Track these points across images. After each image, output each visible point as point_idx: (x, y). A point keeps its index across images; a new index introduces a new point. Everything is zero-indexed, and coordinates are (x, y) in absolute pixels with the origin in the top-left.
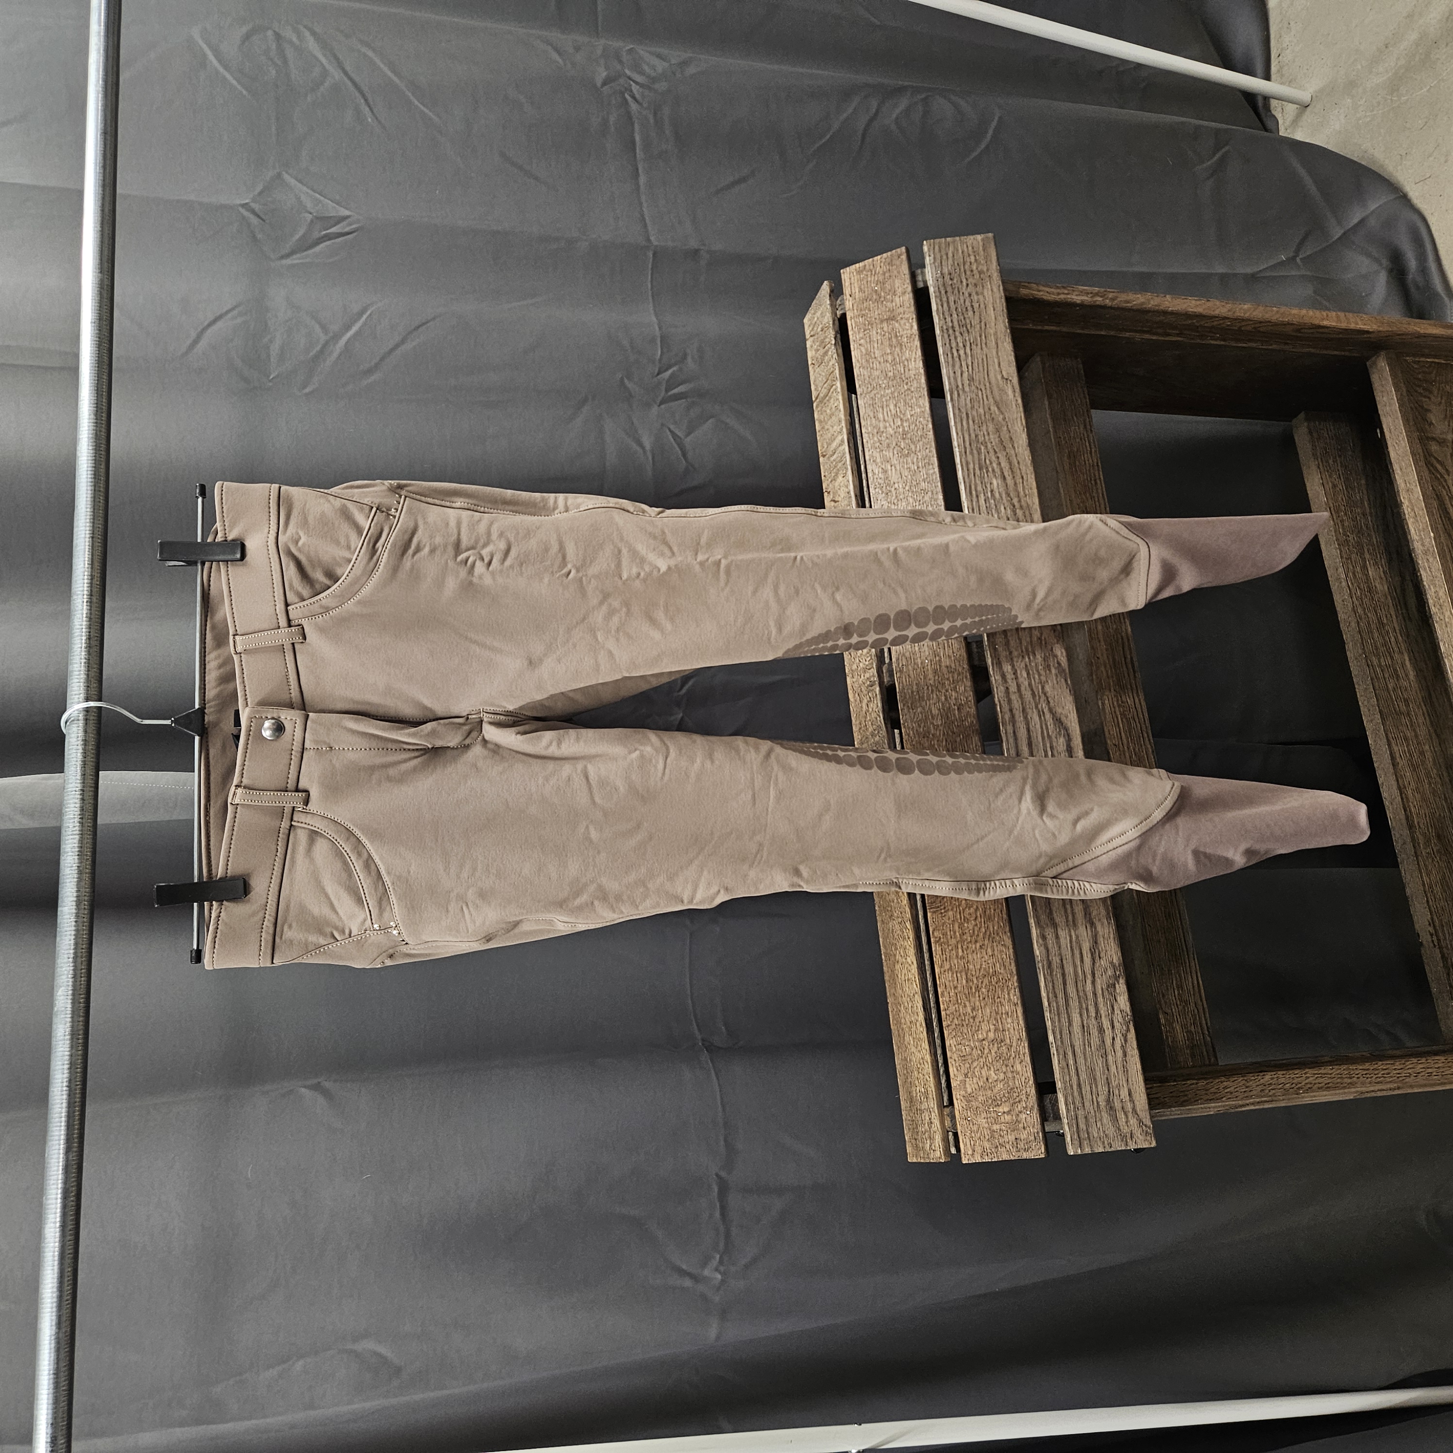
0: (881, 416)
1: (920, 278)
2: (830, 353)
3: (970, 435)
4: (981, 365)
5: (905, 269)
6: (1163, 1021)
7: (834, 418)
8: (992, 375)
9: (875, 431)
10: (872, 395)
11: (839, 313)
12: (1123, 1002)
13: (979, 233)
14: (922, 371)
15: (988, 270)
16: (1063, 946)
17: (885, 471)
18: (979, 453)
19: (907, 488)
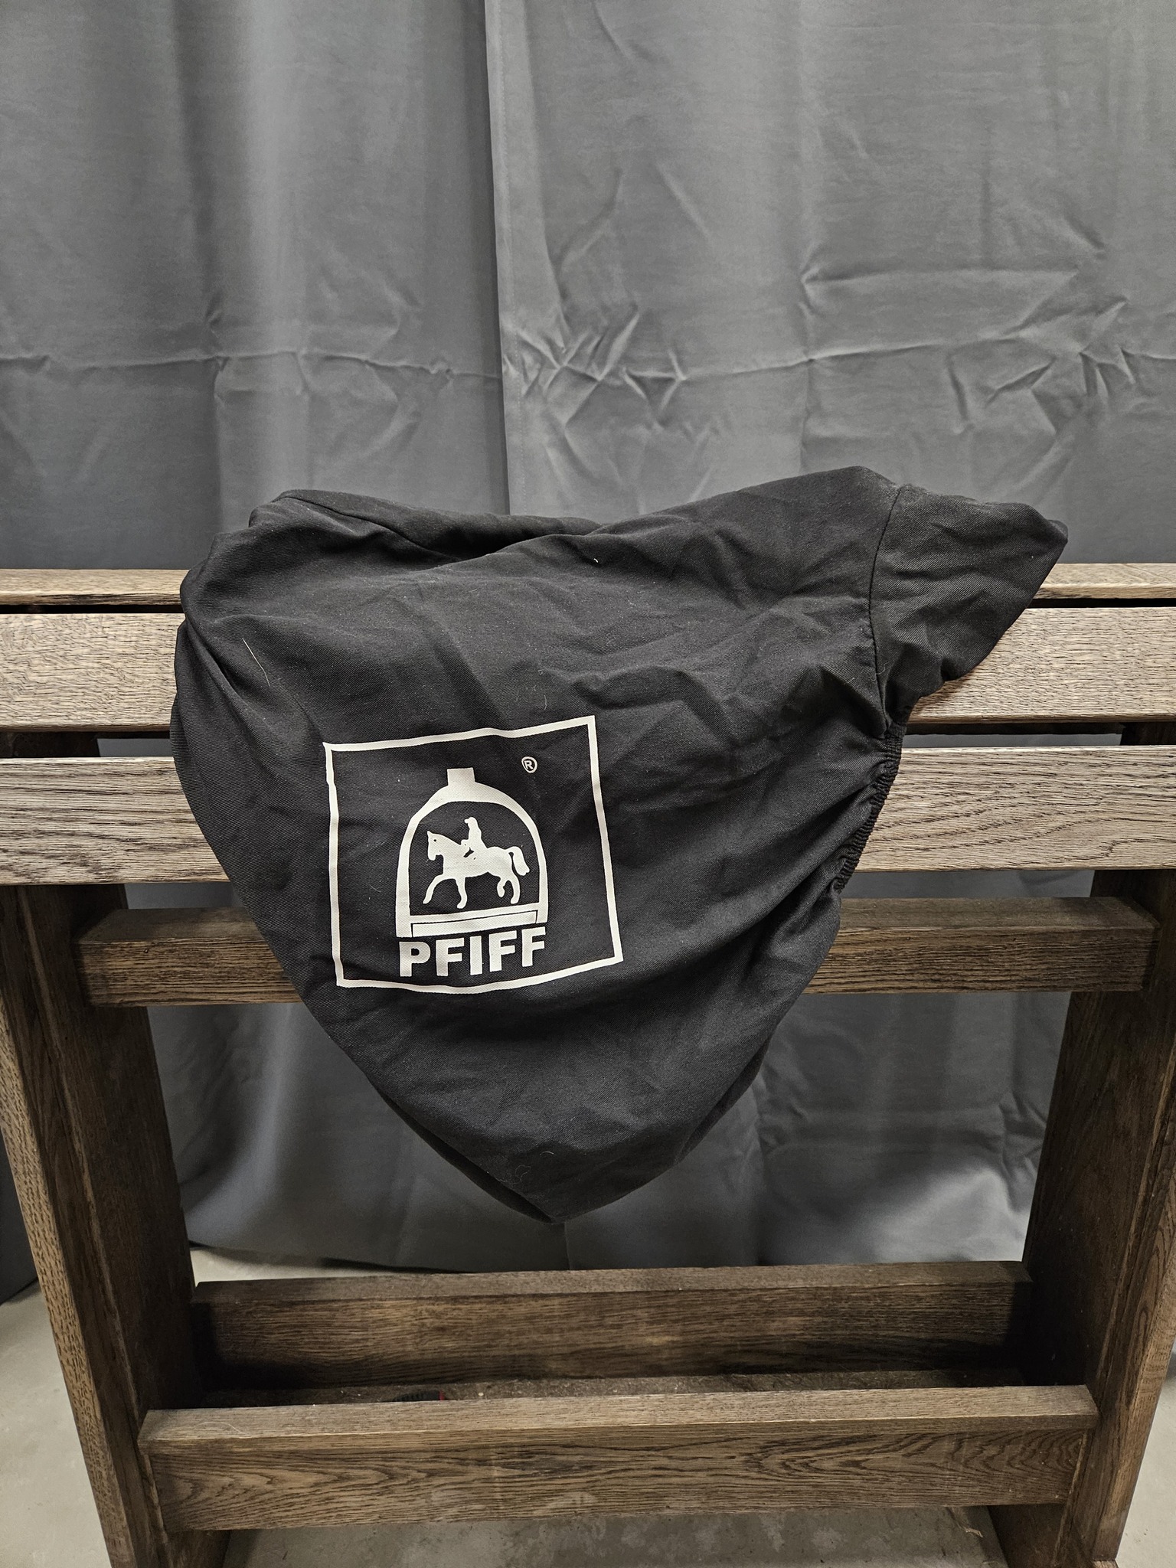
0: (1076, 639)
3: (1015, 774)
4: (1146, 810)
6: (136, 944)
8: (1122, 825)
12: (60, 874)
16: (146, 799)
18: (979, 786)
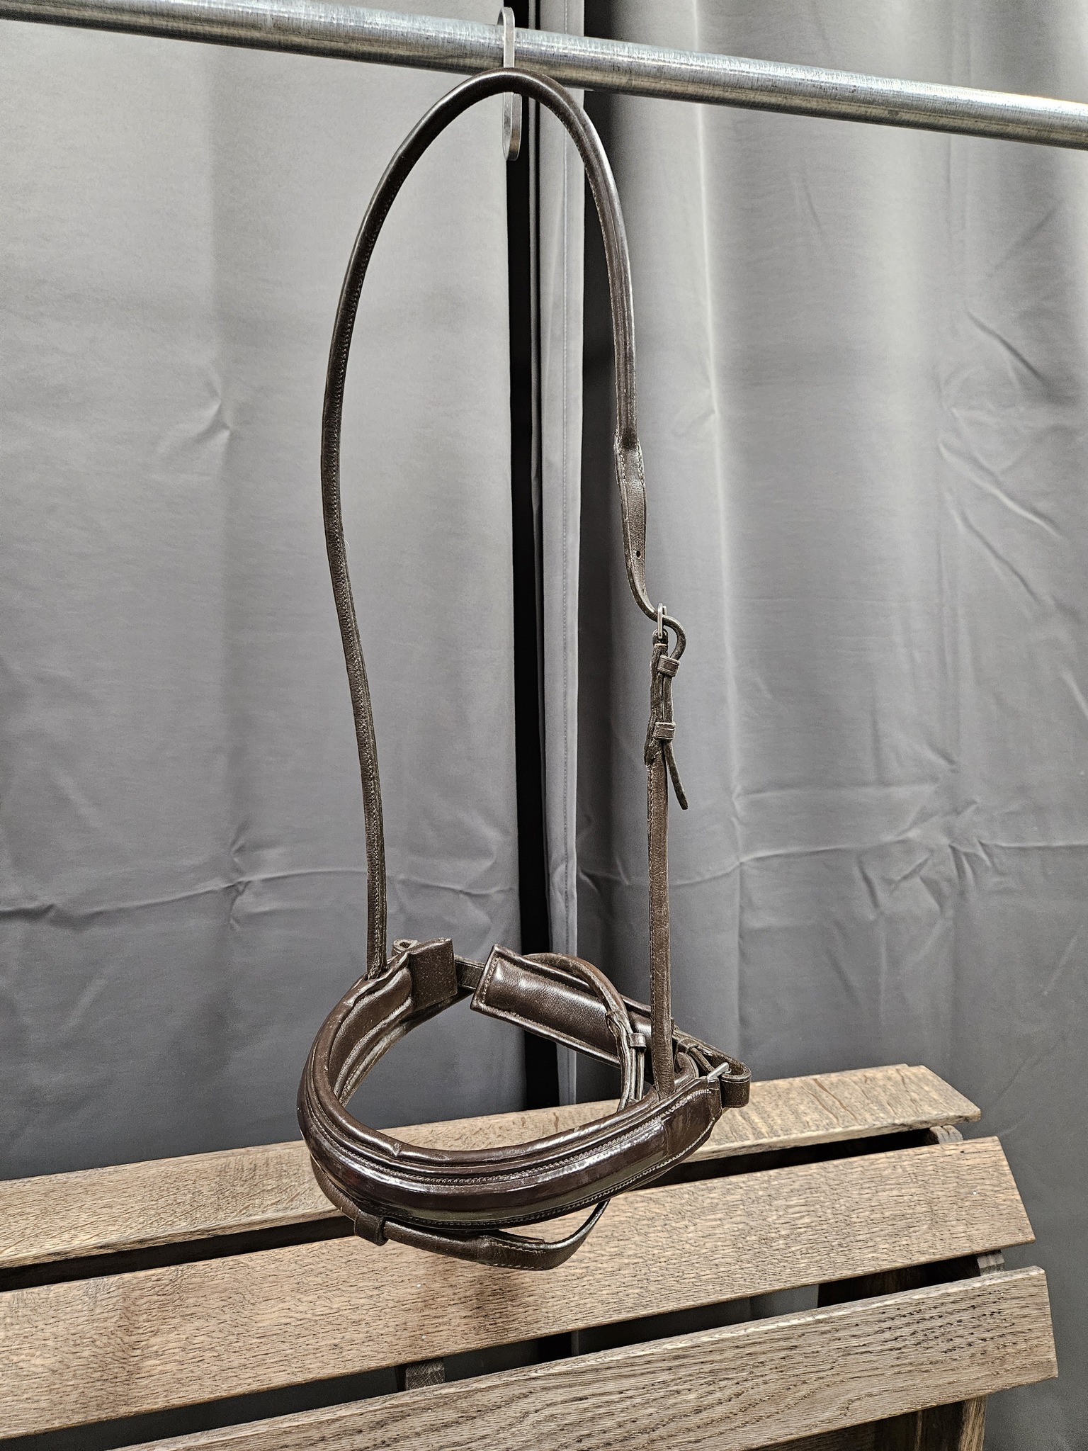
0: (794, 1201)
1: (992, 1261)
2: (882, 1115)
3: (764, 1353)
4: (868, 1366)
5: (1004, 1240)
7: (793, 1119)
8: (853, 1384)
9: (773, 1192)
10: (825, 1187)
11: (937, 1130)
13: (1058, 1355)
14: (859, 1271)
15: (1007, 1371)
17: (713, 1208)
18: (735, 1369)
19: (687, 1246)
